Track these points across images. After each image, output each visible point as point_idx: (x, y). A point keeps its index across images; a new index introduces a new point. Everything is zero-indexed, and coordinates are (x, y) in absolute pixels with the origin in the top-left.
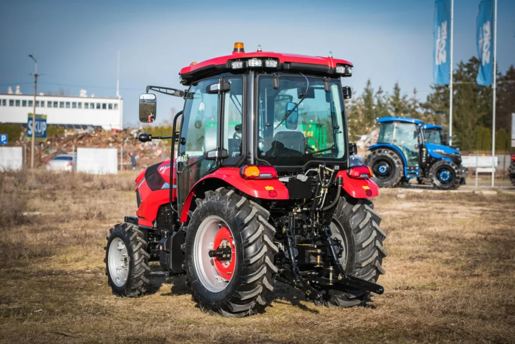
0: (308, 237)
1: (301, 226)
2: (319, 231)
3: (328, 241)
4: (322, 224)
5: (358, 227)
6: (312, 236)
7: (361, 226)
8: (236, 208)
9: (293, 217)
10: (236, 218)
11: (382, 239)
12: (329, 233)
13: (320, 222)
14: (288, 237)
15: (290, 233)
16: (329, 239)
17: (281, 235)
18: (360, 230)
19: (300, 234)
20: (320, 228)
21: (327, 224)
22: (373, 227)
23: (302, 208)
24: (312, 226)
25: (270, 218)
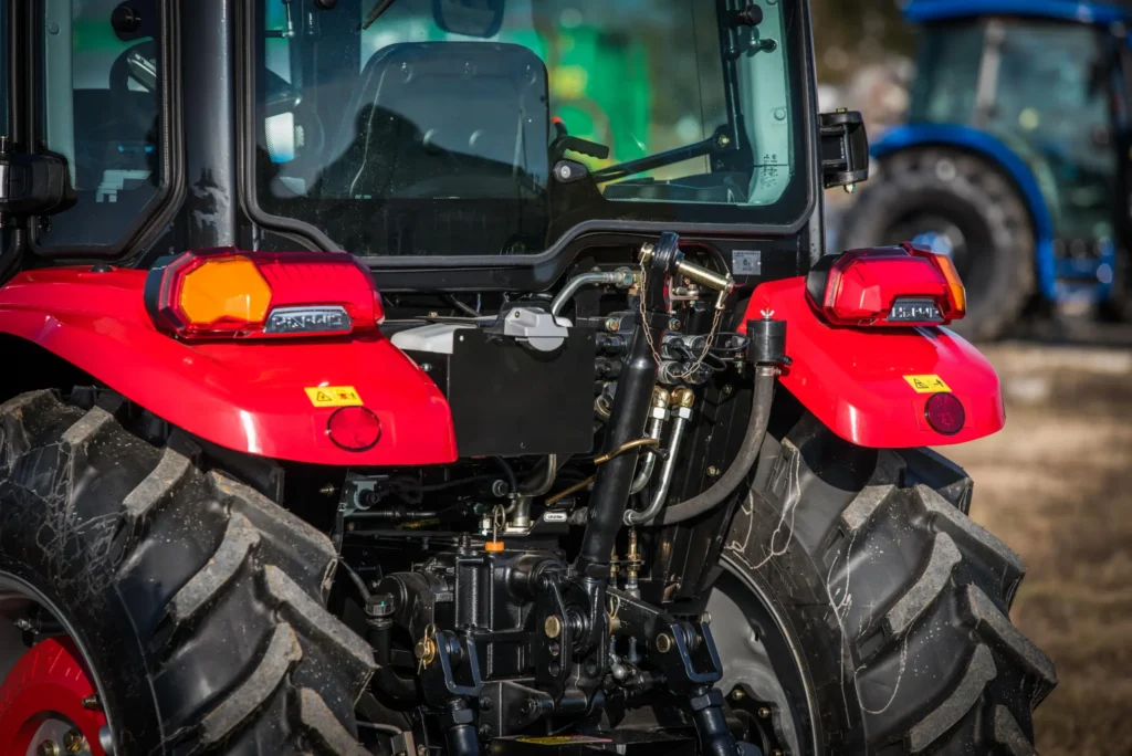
0: (574, 693)
1: (535, 623)
2: (640, 649)
3: (699, 715)
4: (656, 604)
5: (880, 624)
6: (601, 687)
7: (899, 620)
8: (123, 523)
9: (484, 565)
10: (124, 582)
11: (1027, 700)
12: (704, 657)
13: (650, 593)
14: (452, 696)
15: (460, 669)
16: (701, 701)
17: (408, 682)
18: (891, 646)
19: (527, 671)
20: (648, 630)
21: (688, 607)
22: (970, 622)
23: (535, 510)
24: (601, 624)
25: (341, 576)
